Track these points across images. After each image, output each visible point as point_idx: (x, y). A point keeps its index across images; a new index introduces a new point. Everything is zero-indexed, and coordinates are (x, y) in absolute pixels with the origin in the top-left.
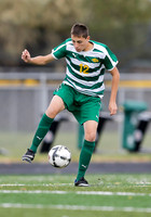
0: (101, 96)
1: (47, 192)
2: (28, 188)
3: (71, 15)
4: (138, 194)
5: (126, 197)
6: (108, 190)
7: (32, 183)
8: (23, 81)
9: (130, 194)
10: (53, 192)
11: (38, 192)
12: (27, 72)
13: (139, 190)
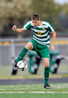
0: (48, 46)
1: (16, 92)
2: (7, 91)
3: (24, 12)
4: (57, 92)
5: (51, 94)
6: (43, 91)
7: (8, 88)
8: (3, 42)
9: (53, 92)
10: (18, 92)
11: (11, 92)
12: (5, 38)
13: (57, 91)
